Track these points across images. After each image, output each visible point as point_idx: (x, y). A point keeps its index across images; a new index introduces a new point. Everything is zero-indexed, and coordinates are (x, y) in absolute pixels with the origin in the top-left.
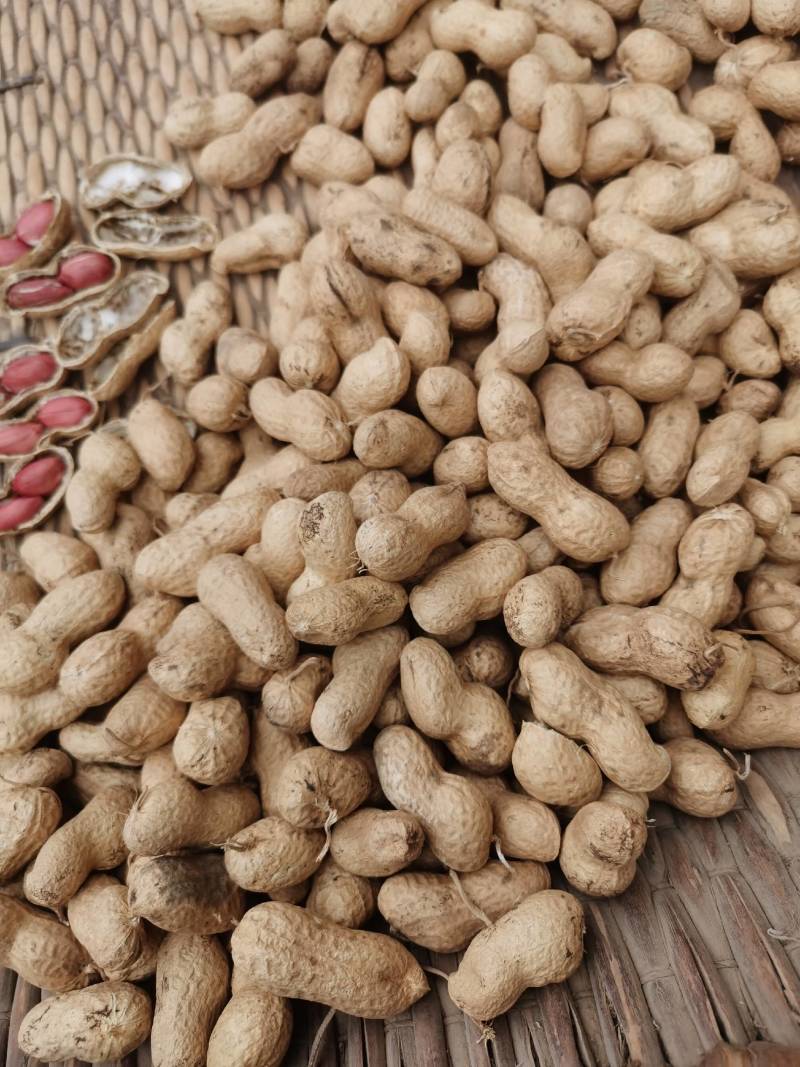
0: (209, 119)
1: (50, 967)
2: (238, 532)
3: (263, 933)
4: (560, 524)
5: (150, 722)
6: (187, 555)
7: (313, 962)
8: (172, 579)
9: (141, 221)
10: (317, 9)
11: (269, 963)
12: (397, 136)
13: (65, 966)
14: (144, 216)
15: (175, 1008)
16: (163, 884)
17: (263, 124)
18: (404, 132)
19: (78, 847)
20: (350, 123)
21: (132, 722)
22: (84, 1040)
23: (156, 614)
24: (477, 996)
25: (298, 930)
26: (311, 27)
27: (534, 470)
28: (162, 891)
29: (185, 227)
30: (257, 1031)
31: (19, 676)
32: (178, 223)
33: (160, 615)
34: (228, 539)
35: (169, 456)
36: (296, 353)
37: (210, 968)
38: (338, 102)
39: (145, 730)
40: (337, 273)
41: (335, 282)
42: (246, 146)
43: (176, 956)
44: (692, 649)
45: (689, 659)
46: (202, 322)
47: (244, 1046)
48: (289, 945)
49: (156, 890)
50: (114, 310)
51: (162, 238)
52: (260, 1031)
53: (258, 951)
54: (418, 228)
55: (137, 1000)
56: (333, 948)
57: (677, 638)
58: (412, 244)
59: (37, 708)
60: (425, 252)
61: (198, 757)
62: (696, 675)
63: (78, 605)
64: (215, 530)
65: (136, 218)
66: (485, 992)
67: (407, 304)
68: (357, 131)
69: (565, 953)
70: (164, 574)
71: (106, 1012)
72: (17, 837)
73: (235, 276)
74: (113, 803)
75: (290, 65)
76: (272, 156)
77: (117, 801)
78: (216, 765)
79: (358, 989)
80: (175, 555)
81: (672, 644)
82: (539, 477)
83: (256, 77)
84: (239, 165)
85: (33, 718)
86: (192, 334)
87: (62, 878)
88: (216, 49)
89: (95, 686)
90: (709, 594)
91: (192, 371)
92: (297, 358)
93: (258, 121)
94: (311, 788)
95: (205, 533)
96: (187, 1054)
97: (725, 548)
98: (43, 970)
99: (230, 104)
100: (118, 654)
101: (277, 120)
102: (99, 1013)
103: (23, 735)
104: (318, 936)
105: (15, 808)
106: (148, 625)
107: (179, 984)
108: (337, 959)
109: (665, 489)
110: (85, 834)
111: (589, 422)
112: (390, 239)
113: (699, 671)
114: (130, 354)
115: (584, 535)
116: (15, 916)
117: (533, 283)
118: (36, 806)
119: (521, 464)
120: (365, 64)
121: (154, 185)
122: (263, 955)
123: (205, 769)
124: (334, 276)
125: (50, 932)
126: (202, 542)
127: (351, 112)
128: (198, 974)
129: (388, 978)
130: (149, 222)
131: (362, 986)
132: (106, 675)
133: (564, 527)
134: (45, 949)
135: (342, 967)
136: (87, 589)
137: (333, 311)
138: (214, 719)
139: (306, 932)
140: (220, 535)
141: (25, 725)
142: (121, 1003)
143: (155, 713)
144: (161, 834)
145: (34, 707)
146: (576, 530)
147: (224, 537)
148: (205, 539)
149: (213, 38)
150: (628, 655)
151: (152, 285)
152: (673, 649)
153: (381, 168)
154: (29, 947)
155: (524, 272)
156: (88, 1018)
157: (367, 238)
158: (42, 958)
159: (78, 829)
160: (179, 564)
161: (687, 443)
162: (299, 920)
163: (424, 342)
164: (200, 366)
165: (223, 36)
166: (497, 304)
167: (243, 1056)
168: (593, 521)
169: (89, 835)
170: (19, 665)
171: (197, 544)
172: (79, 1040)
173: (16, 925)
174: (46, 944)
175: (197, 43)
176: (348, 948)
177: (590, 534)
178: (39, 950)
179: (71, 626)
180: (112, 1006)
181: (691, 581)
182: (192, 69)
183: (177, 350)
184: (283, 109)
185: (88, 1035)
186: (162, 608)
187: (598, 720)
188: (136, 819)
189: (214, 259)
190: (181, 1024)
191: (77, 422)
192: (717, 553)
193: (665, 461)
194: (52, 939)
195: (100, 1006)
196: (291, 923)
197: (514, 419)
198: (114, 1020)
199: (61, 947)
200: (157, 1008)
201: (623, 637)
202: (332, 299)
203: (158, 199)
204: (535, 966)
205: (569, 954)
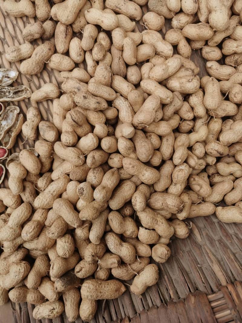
0: (21, 54)
1: (37, 301)
2: (60, 191)
3: (88, 289)
4: (143, 179)
5: (48, 244)
6: (48, 200)
7: (101, 292)
8: (46, 206)
9: (6, 89)
10: (47, 11)
11: (91, 296)
12: (80, 55)
13: (40, 299)
14: (6, 88)
15: (70, 305)
16: (63, 284)
17: (38, 55)
18: (82, 53)
19: (37, 275)
20: (65, 51)
21: (44, 245)
22: (50, 316)
23: (42, 214)
24: (137, 291)
25: (96, 287)
26: (46, 17)
27: (135, 167)
28: (63, 286)
29: (20, 89)
30: (90, 308)
32: (17, 89)
33: (44, 214)
34: (58, 193)
35: (35, 168)
36: (66, 139)
37: (76, 294)
38: (60, 44)
39: (48, 246)
40: (74, 116)
41: (74, 118)
42: (34, 64)
43: (67, 294)
44: (177, 206)
45: (177, 209)
46: (33, 121)
47: (88, 311)
48: (95, 291)
49: (61, 286)
50: (5, 120)
51: (13, 93)
52: (91, 308)
53: (88, 294)
55: (60, 304)
56: (104, 288)
57: (174, 204)
59: (16, 241)
60: (97, 104)
63: (21, 216)
64: (54, 191)
65: (3, 89)
66: (139, 290)
67: (94, 118)
68: (67, 53)
69: (155, 279)
70: (43, 206)
71: (54, 309)
72: (21, 276)
74: (42, 261)
75: (44, 32)
76: (42, 64)
77: (43, 260)
78: (69, 254)
79: (111, 295)
80: (45, 200)
81: (173, 206)
82: (137, 168)
83: (32, 37)
84: (33, 70)
85: (16, 244)
86: (31, 127)
87: (36, 284)
88: (15, 22)
90: (180, 187)
92: (66, 140)
93: (36, 54)
94: (93, 256)
95: (51, 193)
96: (75, 315)
97: (183, 177)
98: (36, 302)
99: (26, 48)
100: (36, 228)
101: (42, 54)
102: (52, 309)
103: (14, 248)
104: (100, 286)
105: (19, 270)
106: (41, 218)
107: (70, 300)
108: (106, 290)
110: (38, 271)
111: (148, 152)
112: (87, 101)
113: (179, 211)
114: (13, 134)
115: (150, 181)
116: (25, 292)
117: (128, 106)
118: (24, 268)
119: (132, 166)
120: (66, 32)
121: (7, 76)
122: (89, 294)
123: (66, 256)
124: (73, 117)
125: (35, 293)
126: (51, 195)
127: (65, 48)
128: (73, 297)
129: (117, 290)
130: (8, 89)
131: (112, 294)
132: (34, 234)
133: (144, 180)
134: (35, 297)
135: (107, 292)
136: (22, 211)
137: (74, 126)
139: (98, 287)
140: (55, 192)
141: (14, 246)
142: (57, 306)
143: (49, 241)
146: (147, 180)
147: (56, 193)
148: (52, 194)
149: (13, 19)
150: (162, 207)
151: (14, 109)
152: (173, 207)
153: (77, 65)
154: (31, 298)
155: (124, 102)
156: (50, 311)
157: (80, 102)
158: (35, 299)
159: (36, 270)
160: (46, 203)
161: (172, 146)
162: (95, 284)
164: (35, 135)
165: (16, 18)
166: (118, 110)
167: (88, 314)
168: (151, 177)
169: (39, 271)
171: (50, 196)
172: (49, 316)
173: (26, 293)
174: (35, 296)
175: (8, 20)
176: (107, 287)
178: (33, 298)
179: (21, 222)
180: (55, 307)
181: (176, 184)
182: (8, 31)
183: (28, 131)
184: (42, 49)
185: (51, 315)
186: (44, 212)
187: (157, 226)
188: (52, 272)
189: (31, 99)
190: (72, 308)
193: (167, 152)
194: (36, 295)
195: (52, 308)
196: (94, 285)
197: (128, 151)
198: (56, 310)
199: (38, 296)
200: (65, 305)
201: (161, 203)
202: (74, 123)
203: (10, 82)
204: (149, 283)
205: (156, 279)
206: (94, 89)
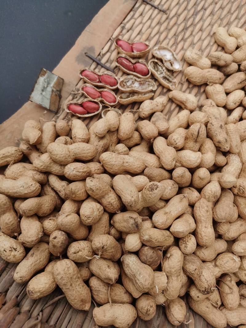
0: (198, 61)
1: (9, 227)
2: (131, 167)
4: (203, 230)
5: (80, 194)
6: (116, 163)
7: (71, 285)
8: (109, 165)
9: (162, 68)
10: (243, 58)
11: (62, 277)
12: (235, 104)
13: (12, 229)
14: (164, 68)
15: (31, 263)
17: (209, 73)
18: (238, 104)
19: (38, 206)
20: (228, 91)
21: (77, 191)
22: (6, 252)
24: (101, 318)
25: (74, 275)
26: (238, 61)
27: (209, 213)
29: (170, 79)
30: (47, 286)
31: (60, 158)
32: (170, 77)
33: (99, 170)
34: (128, 167)
35: (127, 132)
36: (178, 138)
37: (45, 260)
38: (230, 83)
40: (202, 128)
41: (200, 130)
42: (201, 75)
43: (40, 251)
44: (209, 285)
45: (207, 286)
46: (157, 106)
47: (42, 286)
48: (69, 277)
50: (139, 84)
51: (163, 77)
52: (48, 286)
53: (62, 272)
54: (227, 133)
55: (24, 252)
56: (77, 285)
57: (208, 280)
58: (223, 136)
60: (225, 140)
61: (89, 216)
62: (205, 291)
64: (127, 162)
65: (161, 67)
67: (209, 147)
68: (227, 94)
70: (108, 162)
71: (15, 250)
72: (26, 192)
73: (171, 100)
75: (226, 66)
76: (204, 82)
80: (114, 160)
81: (206, 280)
82: (208, 215)
83: (217, 61)
84: (196, 77)
85: (51, 167)
86: (153, 107)
87: (30, 211)
88: (211, 44)
89: (74, 176)
91: (145, 115)
92: (177, 139)
93: (209, 72)
95: (124, 161)
96: (26, 276)
97: (231, 268)
98: (7, 226)
99: (206, 62)
101: (213, 75)
102: (14, 248)
103: (44, 168)
104: (77, 280)
105: (31, 185)
107: (36, 258)
108: (76, 289)
109: (226, 238)
110: (42, 204)
112: (219, 131)
113: (207, 291)
114: (135, 98)
115: (206, 237)
116: (9, 208)
117: (240, 167)
118: (36, 188)
119: (207, 209)
120: (243, 81)
121: (172, 63)
122: (62, 274)
123: (87, 220)
124: (201, 129)
125: (14, 218)
126: (122, 162)
127: (231, 89)
128: (42, 259)
129: (83, 301)
130: (164, 70)
131: (76, 299)
134: (11, 222)
135: (76, 291)
137: (194, 136)
138: (98, 210)
139: (75, 277)
140: (127, 164)
141: (48, 167)
142: (20, 250)
144: (67, 226)
145: (53, 165)
146: (205, 234)
148: (123, 162)
149: (213, 41)
150: (193, 272)
151: (152, 86)
152: (205, 281)
154: (8, 218)
155: (239, 162)
156: (11, 248)
157: (215, 126)
158: (9, 223)
159: (41, 201)
160: (113, 163)
163: (208, 161)
165: (216, 42)
166: (227, 164)
167: (40, 289)
168: (210, 236)
169: (42, 205)
170: (62, 156)
171: (121, 162)
172: (5, 250)
173: (8, 210)
174: (12, 221)
175: (209, 38)
177: (207, 238)
178: (9, 221)
180: (18, 249)
182: (202, 44)
183: (146, 107)
184: (216, 74)
185: (8, 251)
188: (64, 218)
189: (171, 92)
190: (30, 268)
191: (110, 102)
192: (228, 267)
194: (14, 221)
195: (15, 247)
197: (212, 197)
198: (16, 253)
199: (14, 224)
200: (26, 258)
201: (195, 267)
202: (196, 133)
203: (171, 68)
204: (120, 322)
206: (232, 130)
